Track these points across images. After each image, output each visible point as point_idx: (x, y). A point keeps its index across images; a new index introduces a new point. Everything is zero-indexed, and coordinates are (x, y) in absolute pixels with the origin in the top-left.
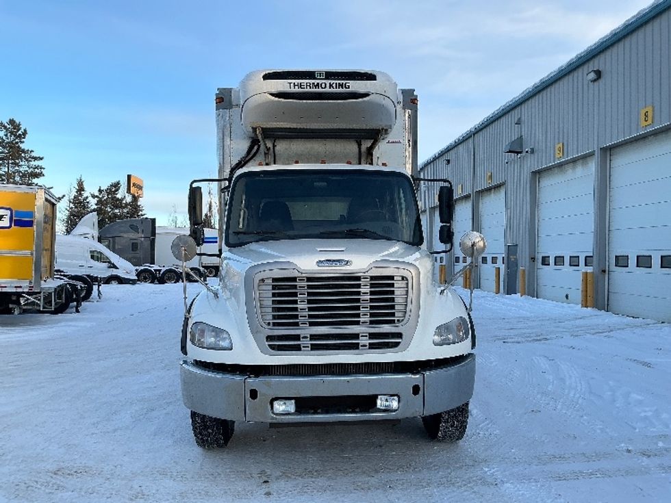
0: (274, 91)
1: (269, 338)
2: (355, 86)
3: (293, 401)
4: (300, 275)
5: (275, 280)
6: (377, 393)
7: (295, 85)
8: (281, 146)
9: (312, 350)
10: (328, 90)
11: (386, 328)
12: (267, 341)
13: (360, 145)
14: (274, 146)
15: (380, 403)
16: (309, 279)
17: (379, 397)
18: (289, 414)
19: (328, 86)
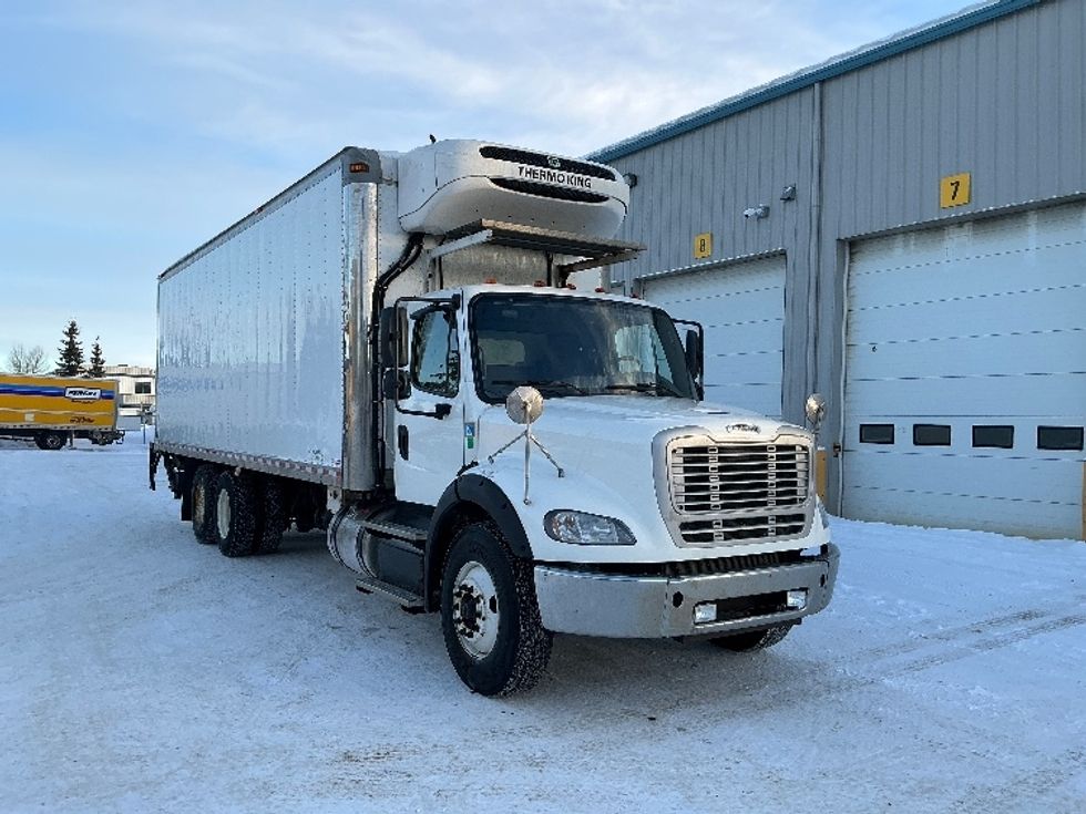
0: (493, 174)
1: (684, 526)
2: (598, 185)
3: (715, 606)
4: (713, 444)
5: (687, 450)
6: (784, 589)
7: (527, 172)
9: (725, 539)
10: (565, 184)
11: (793, 510)
12: (682, 530)
13: (550, 262)
15: (791, 601)
16: (721, 450)
17: (789, 594)
18: (710, 622)
19: (565, 180)
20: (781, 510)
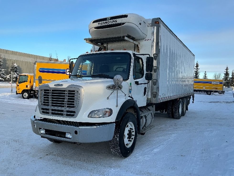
0: (95, 27)
1: (43, 109)
2: (119, 21)
5: (44, 90)
6: (66, 132)
7: (100, 24)
8: (110, 46)
14: (107, 46)
16: (52, 90)
19: (111, 22)
20: (68, 109)
